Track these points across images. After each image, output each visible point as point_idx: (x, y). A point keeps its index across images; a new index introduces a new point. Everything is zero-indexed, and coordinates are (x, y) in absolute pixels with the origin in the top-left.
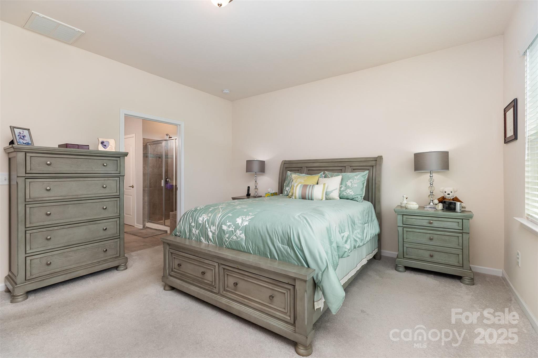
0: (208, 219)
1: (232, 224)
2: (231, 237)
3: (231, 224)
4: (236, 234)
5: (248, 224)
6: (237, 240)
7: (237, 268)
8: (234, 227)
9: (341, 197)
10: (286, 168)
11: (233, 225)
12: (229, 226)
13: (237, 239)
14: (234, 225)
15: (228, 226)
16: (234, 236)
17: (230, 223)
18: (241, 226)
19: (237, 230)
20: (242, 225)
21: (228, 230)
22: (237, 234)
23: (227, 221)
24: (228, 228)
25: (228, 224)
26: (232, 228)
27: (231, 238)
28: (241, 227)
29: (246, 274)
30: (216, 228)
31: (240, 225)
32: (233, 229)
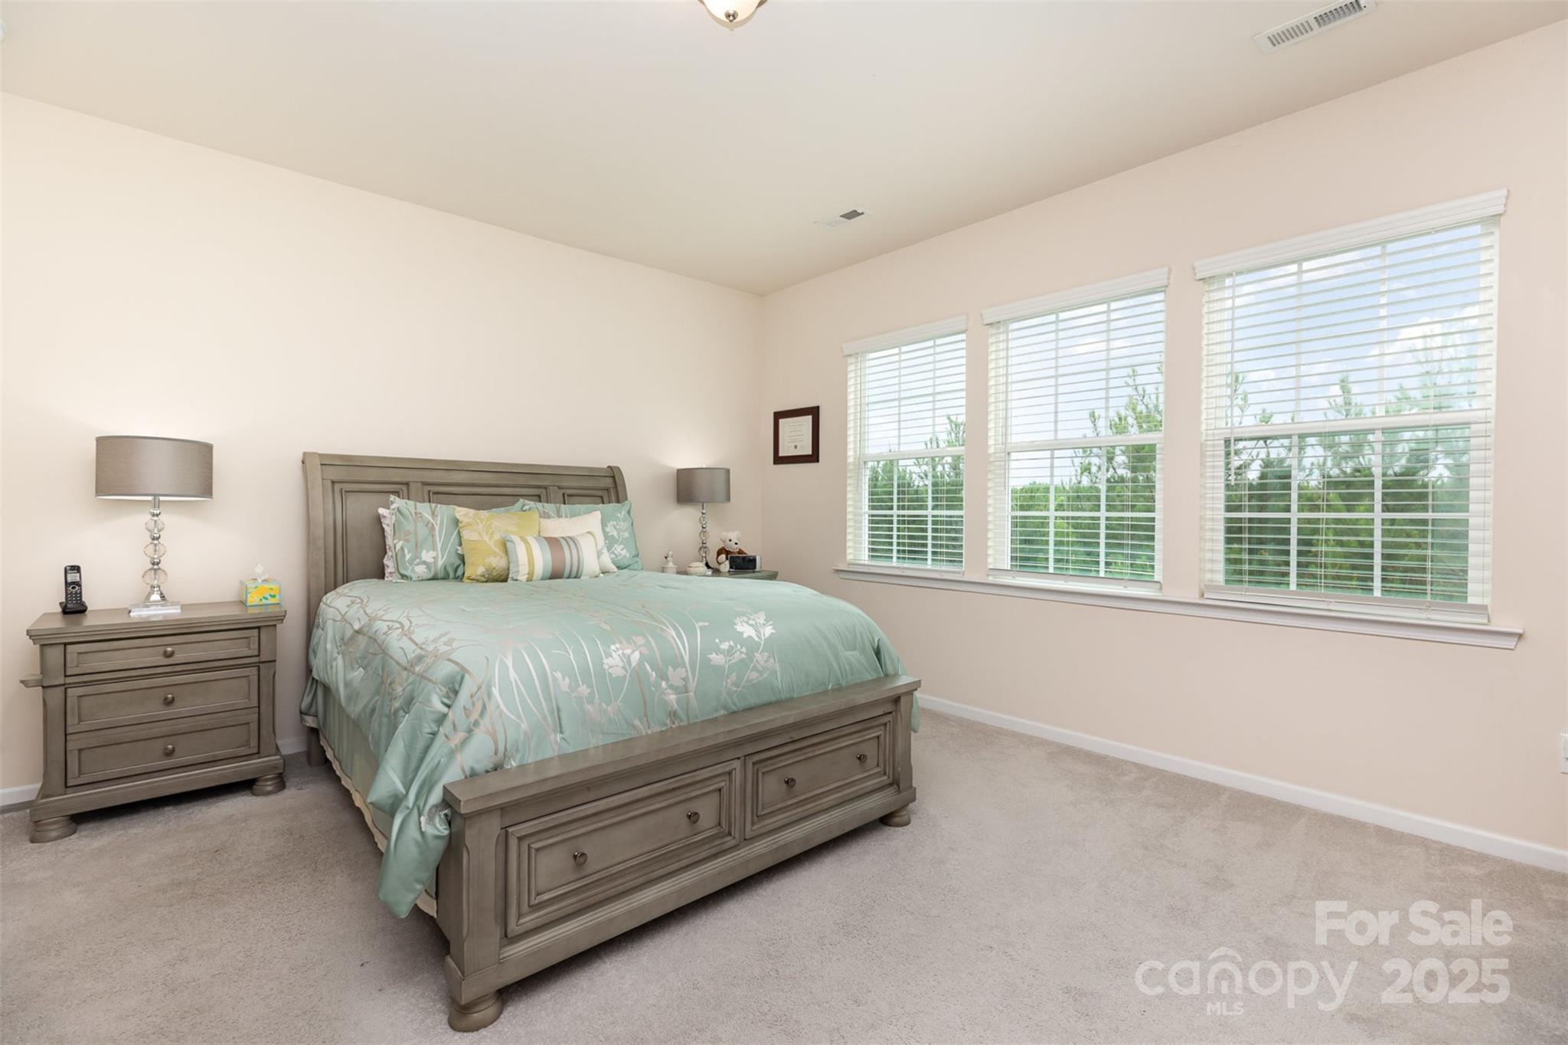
0: (645, 651)
1: (734, 643)
2: (746, 677)
3: (732, 643)
4: (755, 666)
5: (774, 631)
6: (760, 678)
7: (791, 740)
8: (744, 648)
9: (621, 564)
10: (333, 482)
11: (739, 646)
12: (729, 651)
13: (762, 676)
14: (740, 644)
15: (726, 652)
16: (751, 671)
17: (727, 644)
18: (761, 640)
19: (756, 654)
20: (763, 639)
21: (731, 662)
22: (758, 663)
23: (717, 641)
24: (728, 658)
25: (725, 646)
26: (738, 653)
27: (744, 681)
28: (762, 643)
29: (816, 740)
30: (687, 671)
31: (757, 639)
32: (743, 656)
